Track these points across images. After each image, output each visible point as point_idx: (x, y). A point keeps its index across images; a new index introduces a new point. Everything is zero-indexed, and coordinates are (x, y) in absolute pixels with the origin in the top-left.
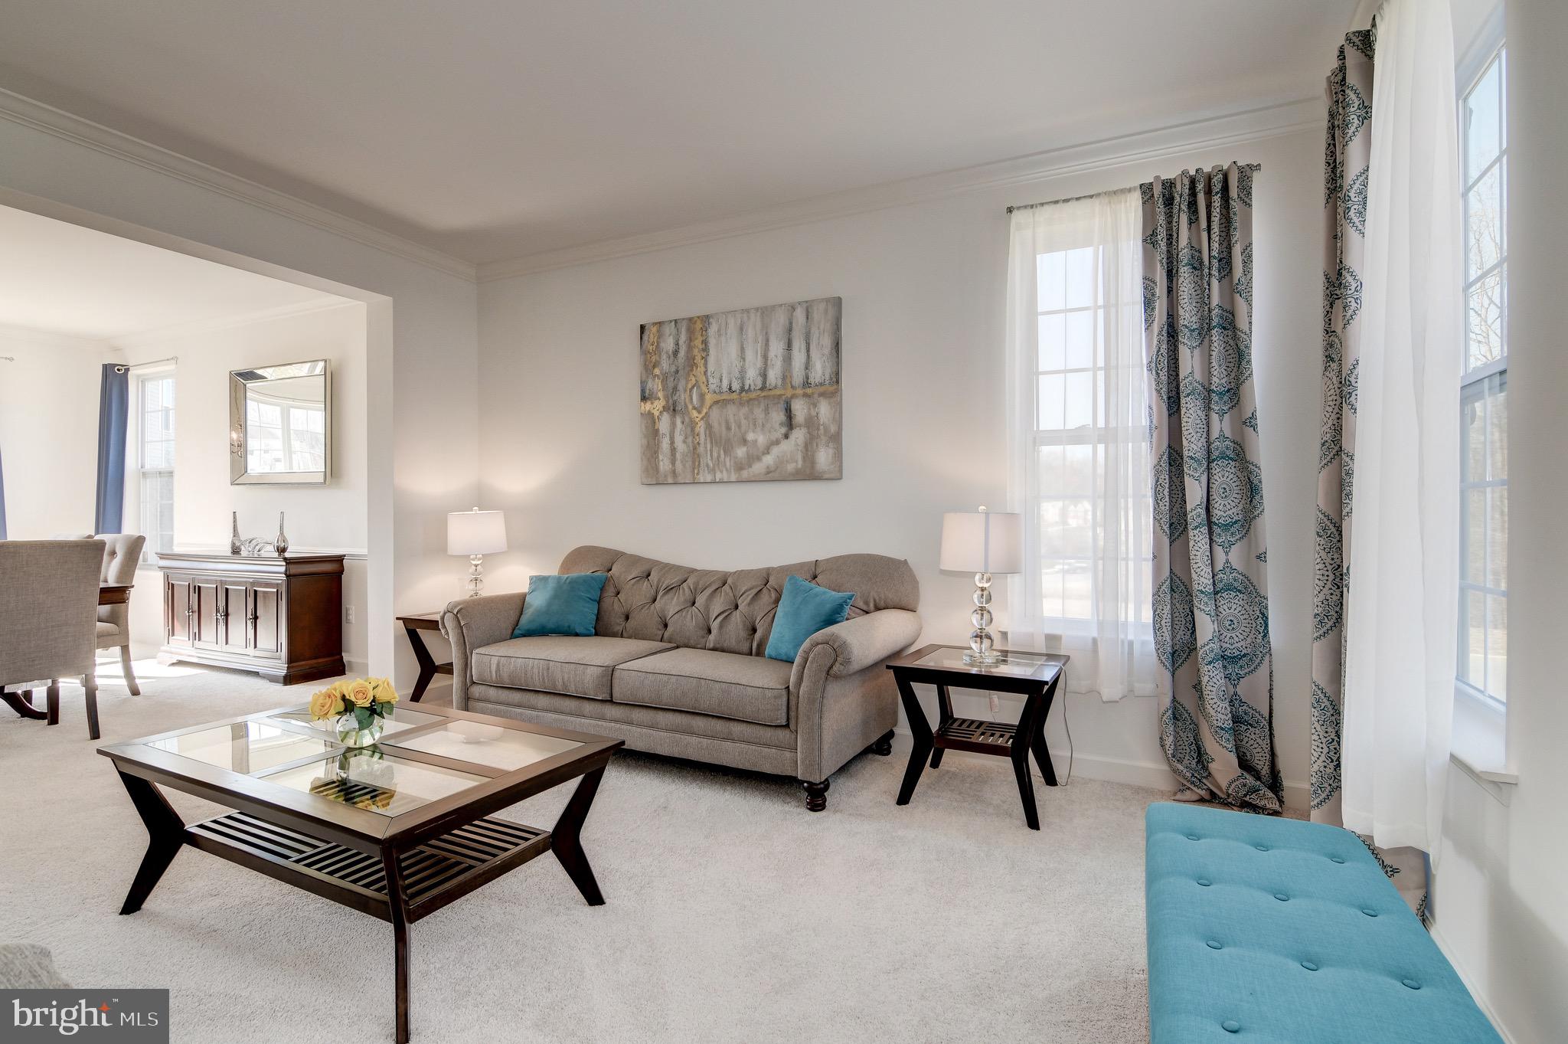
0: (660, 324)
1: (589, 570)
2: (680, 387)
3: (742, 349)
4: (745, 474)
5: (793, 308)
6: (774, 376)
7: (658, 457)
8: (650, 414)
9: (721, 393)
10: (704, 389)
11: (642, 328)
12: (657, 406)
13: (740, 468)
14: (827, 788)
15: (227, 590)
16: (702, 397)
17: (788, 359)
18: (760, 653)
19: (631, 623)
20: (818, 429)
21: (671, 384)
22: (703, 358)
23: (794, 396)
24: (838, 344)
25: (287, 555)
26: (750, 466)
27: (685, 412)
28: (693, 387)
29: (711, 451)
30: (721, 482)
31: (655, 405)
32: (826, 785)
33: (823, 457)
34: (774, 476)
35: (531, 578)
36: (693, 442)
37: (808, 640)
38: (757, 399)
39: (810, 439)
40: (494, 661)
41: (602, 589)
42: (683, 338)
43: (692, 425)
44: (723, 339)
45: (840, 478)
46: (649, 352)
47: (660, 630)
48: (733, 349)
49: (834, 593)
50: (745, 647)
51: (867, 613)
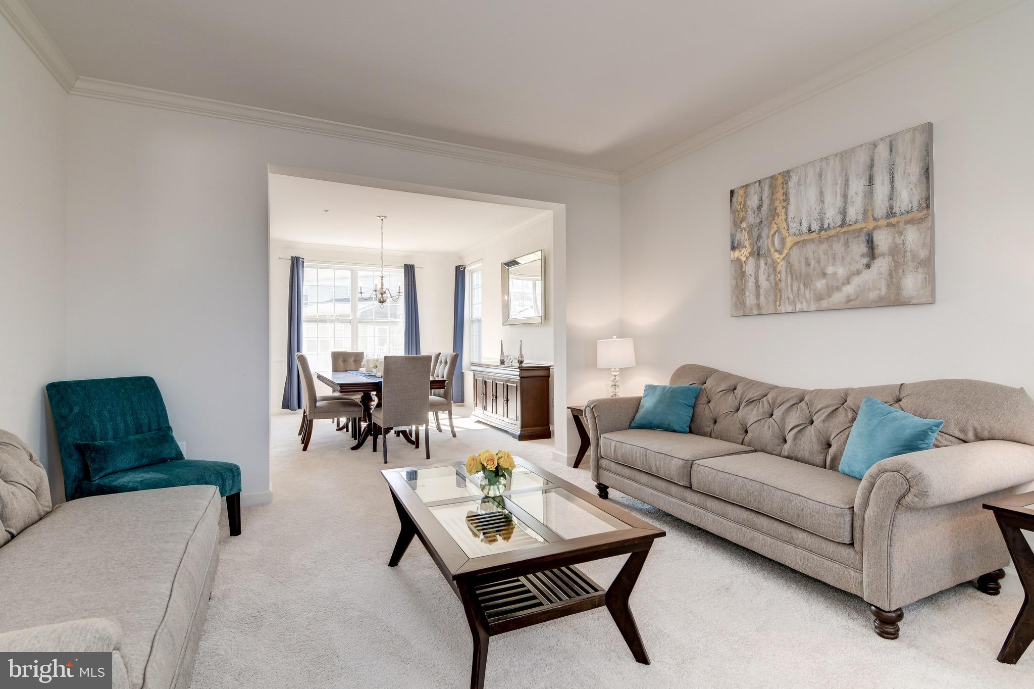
0: (746, 186)
1: (688, 382)
2: (764, 235)
3: (821, 193)
4: (824, 304)
5: (875, 145)
6: (853, 212)
7: (745, 294)
8: (738, 260)
9: (800, 234)
10: (785, 233)
11: (732, 192)
12: (745, 252)
13: (819, 298)
14: (900, 617)
15: (496, 383)
16: (783, 241)
17: (869, 194)
18: (834, 467)
19: (718, 427)
20: (904, 256)
21: (755, 234)
22: (784, 207)
23: (875, 228)
24: (928, 169)
25: (524, 365)
26: (830, 296)
27: (768, 254)
28: (775, 233)
29: (792, 285)
30: (801, 312)
31: (742, 252)
32: (899, 615)
33: (911, 283)
34: (853, 305)
35: (646, 386)
36: (775, 279)
37: (875, 465)
38: (837, 235)
39: (895, 266)
40: (613, 444)
41: (697, 398)
42: (766, 193)
43: (774, 265)
44: (802, 188)
45: (932, 302)
46: (737, 211)
47: (742, 435)
48: (812, 194)
49: (917, 418)
50: (819, 459)
51: (965, 442)
